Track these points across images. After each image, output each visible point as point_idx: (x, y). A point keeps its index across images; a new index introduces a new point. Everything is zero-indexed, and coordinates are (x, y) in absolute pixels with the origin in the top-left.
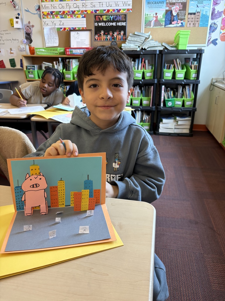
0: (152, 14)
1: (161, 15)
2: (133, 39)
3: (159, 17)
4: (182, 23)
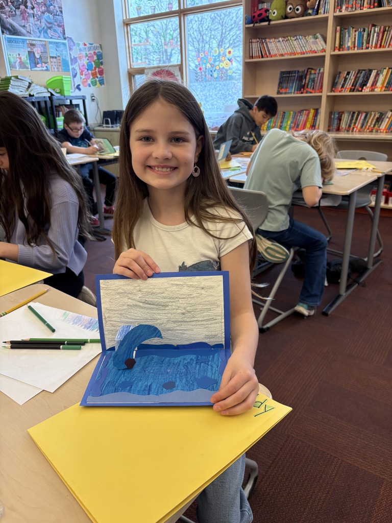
0: (15, 55)
1: (25, 57)
2: (16, 83)
3: (22, 58)
4: (47, 67)
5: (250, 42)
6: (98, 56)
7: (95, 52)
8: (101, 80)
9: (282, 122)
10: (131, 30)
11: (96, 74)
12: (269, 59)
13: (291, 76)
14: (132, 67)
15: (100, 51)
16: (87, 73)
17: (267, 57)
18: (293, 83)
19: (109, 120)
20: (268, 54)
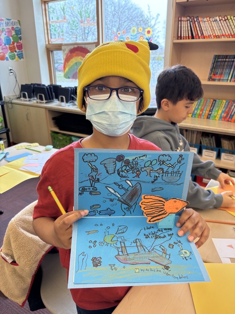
5: (179, 21)
6: (16, 31)
7: (13, 28)
8: (20, 54)
9: (211, 111)
10: (49, 7)
11: (15, 48)
12: (201, 40)
13: (228, 61)
14: (50, 43)
15: (19, 26)
16: (4, 47)
17: (199, 38)
18: (231, 69)
19: (26, 93)
20: (200, 35)
